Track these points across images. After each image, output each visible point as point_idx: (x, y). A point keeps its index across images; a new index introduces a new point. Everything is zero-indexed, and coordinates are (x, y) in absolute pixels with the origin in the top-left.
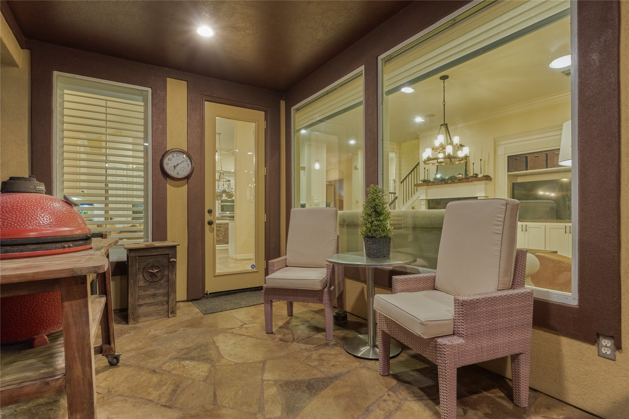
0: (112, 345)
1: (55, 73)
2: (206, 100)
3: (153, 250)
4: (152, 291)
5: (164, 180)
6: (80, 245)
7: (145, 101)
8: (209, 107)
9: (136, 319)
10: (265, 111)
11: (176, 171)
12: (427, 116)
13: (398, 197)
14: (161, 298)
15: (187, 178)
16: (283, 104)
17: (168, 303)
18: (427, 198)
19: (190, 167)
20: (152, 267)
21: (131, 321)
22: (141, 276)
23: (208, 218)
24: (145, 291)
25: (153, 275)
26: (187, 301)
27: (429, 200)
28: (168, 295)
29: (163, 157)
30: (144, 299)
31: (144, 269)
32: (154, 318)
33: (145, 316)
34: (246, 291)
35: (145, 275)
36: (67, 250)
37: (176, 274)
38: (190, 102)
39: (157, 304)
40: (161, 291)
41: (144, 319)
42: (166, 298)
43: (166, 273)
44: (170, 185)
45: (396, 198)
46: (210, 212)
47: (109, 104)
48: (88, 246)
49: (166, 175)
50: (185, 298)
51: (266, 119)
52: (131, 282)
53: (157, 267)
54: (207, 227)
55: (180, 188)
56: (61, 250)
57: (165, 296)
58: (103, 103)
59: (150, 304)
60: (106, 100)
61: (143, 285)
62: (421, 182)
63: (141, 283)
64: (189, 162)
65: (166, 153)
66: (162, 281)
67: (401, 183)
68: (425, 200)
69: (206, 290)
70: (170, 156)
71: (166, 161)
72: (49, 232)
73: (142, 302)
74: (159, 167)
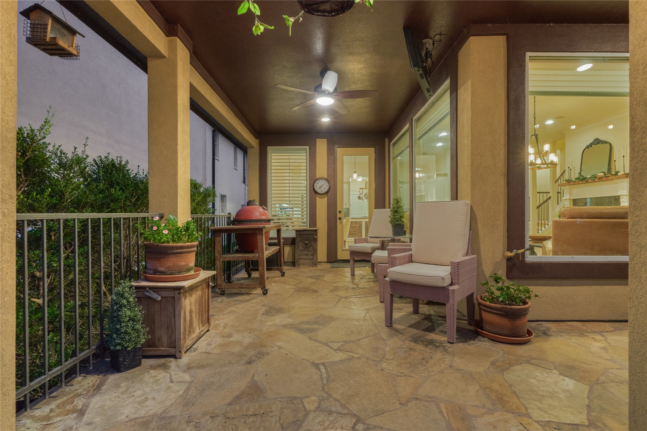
0: (282, 267)
1: (268, 147)
2: (337, 147)
3: (306, 232)
4: (305, 252)
5: (315, 195)
6: (266, 223)
7: (306, 153)
8: (340, 151)
9: (299, 265)
10: (375, 147)
11: (321, 190)
12: (555, 118)
13: (552, 198)
14: (310, 257)
15: (327, 192)
16: (387, 140)
17: (313, 259)
18: (570, 198)
19: (328, 186)
20: (306, 240)
21: (296, 266)
22: (301, 244)
23: (339, 215)
24: (303, 252)
25: (306, 244)
26: (327, 262)
27: (574, 200)
28: (313, 255)
29: (314, 182)
30: (302, 256)
31: (302, 240)
32: (307, 266)
33: (303, 264)
34: (363, 262)
35: (303, 243)
36: (262, 224)
37: (317, 245)
38: (329, 150)
39: (308, 260)
40: (310, 253)
41: (302, 266)
42: (312, 257)
43: (312, 244)
44: (318, 197)
45: (550, 198)
46: (340, 212)
47: (291, 157)
48: (269, 223)
49: (316, 192)
50: (326, 261)
51: (375, 153)
52: (296, 246)
53: (308, 240)
54: (338, 221)
55: (323, 199)
56: (260, 224)
57: (312, 256)
58: (288, 157)
59: (305, 259)
60: (289, 156)
61: (302, 249)
62: (564, 182)
63: (301, 248)
64: (327, 184)
65: (316, 180)
66: (311, 248)
67: (555, 182)
68: (568, 200)
69: (338, 258)
70: (317, 182)
71: (316, 184)
72: (258, 218)
73: (301, 257)
74: (312, 188)
